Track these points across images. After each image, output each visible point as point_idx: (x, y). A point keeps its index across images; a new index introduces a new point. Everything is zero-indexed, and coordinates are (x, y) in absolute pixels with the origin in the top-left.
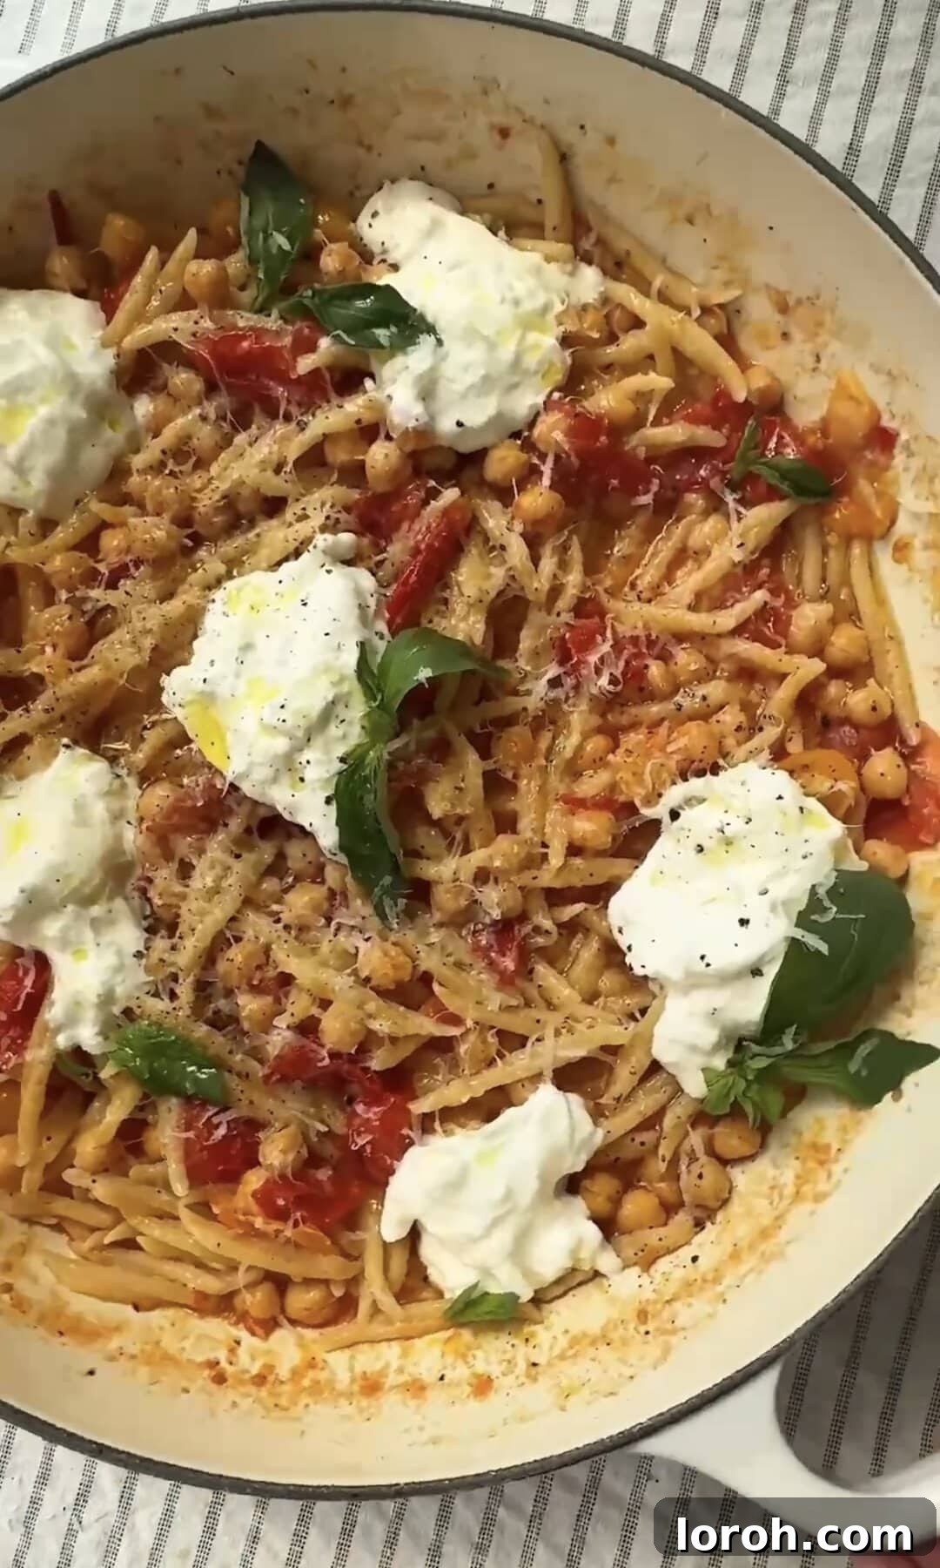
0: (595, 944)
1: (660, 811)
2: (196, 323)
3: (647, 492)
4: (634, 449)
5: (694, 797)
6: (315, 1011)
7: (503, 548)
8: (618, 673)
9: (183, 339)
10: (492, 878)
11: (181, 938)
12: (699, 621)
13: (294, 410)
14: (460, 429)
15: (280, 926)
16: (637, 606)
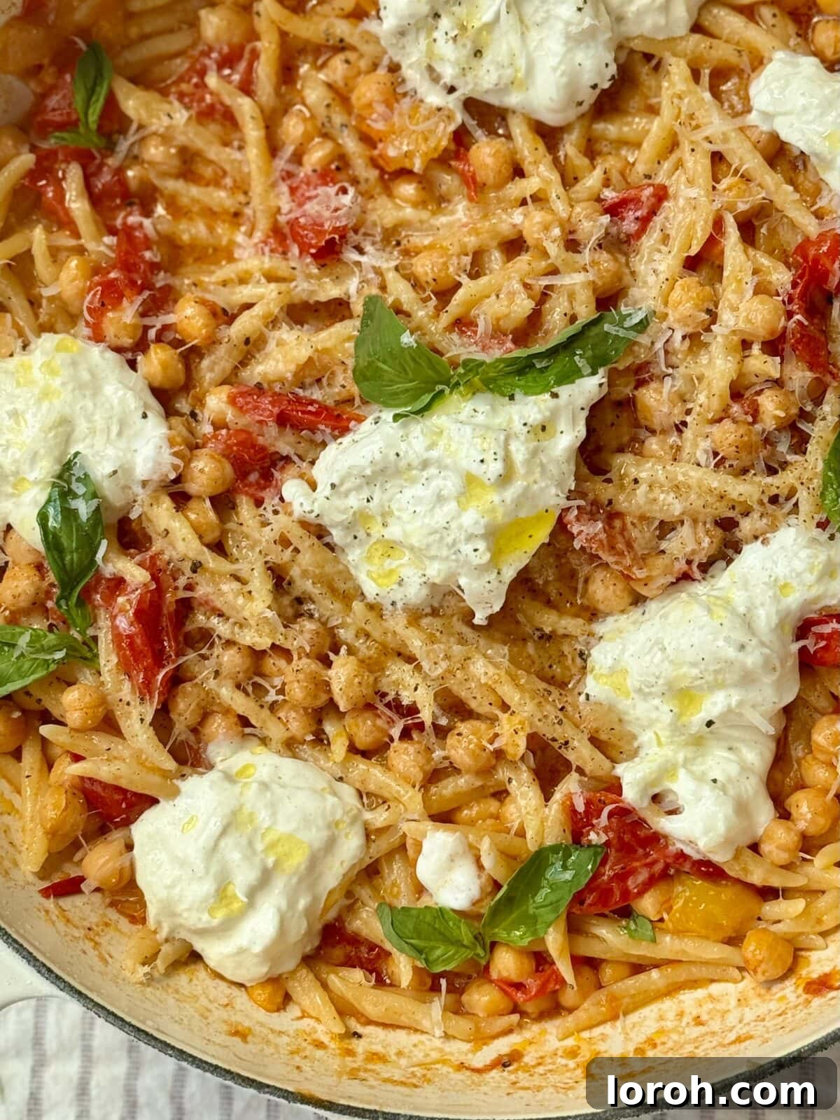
0: (600, 127)
1: (452, 102)
2: (128, 704)
3: (141, 225)
4: (109, 247)
5: (431, 75)
6: (756, 349)
7: (247, 341)
8: (332, 190)
9: (149, 711)
10: (571, 237)
11: (733, 508)
12: (253, 132)
13: (182, 581)
14: (149, 414)
15: (688, 419)
16: (256, 201)
